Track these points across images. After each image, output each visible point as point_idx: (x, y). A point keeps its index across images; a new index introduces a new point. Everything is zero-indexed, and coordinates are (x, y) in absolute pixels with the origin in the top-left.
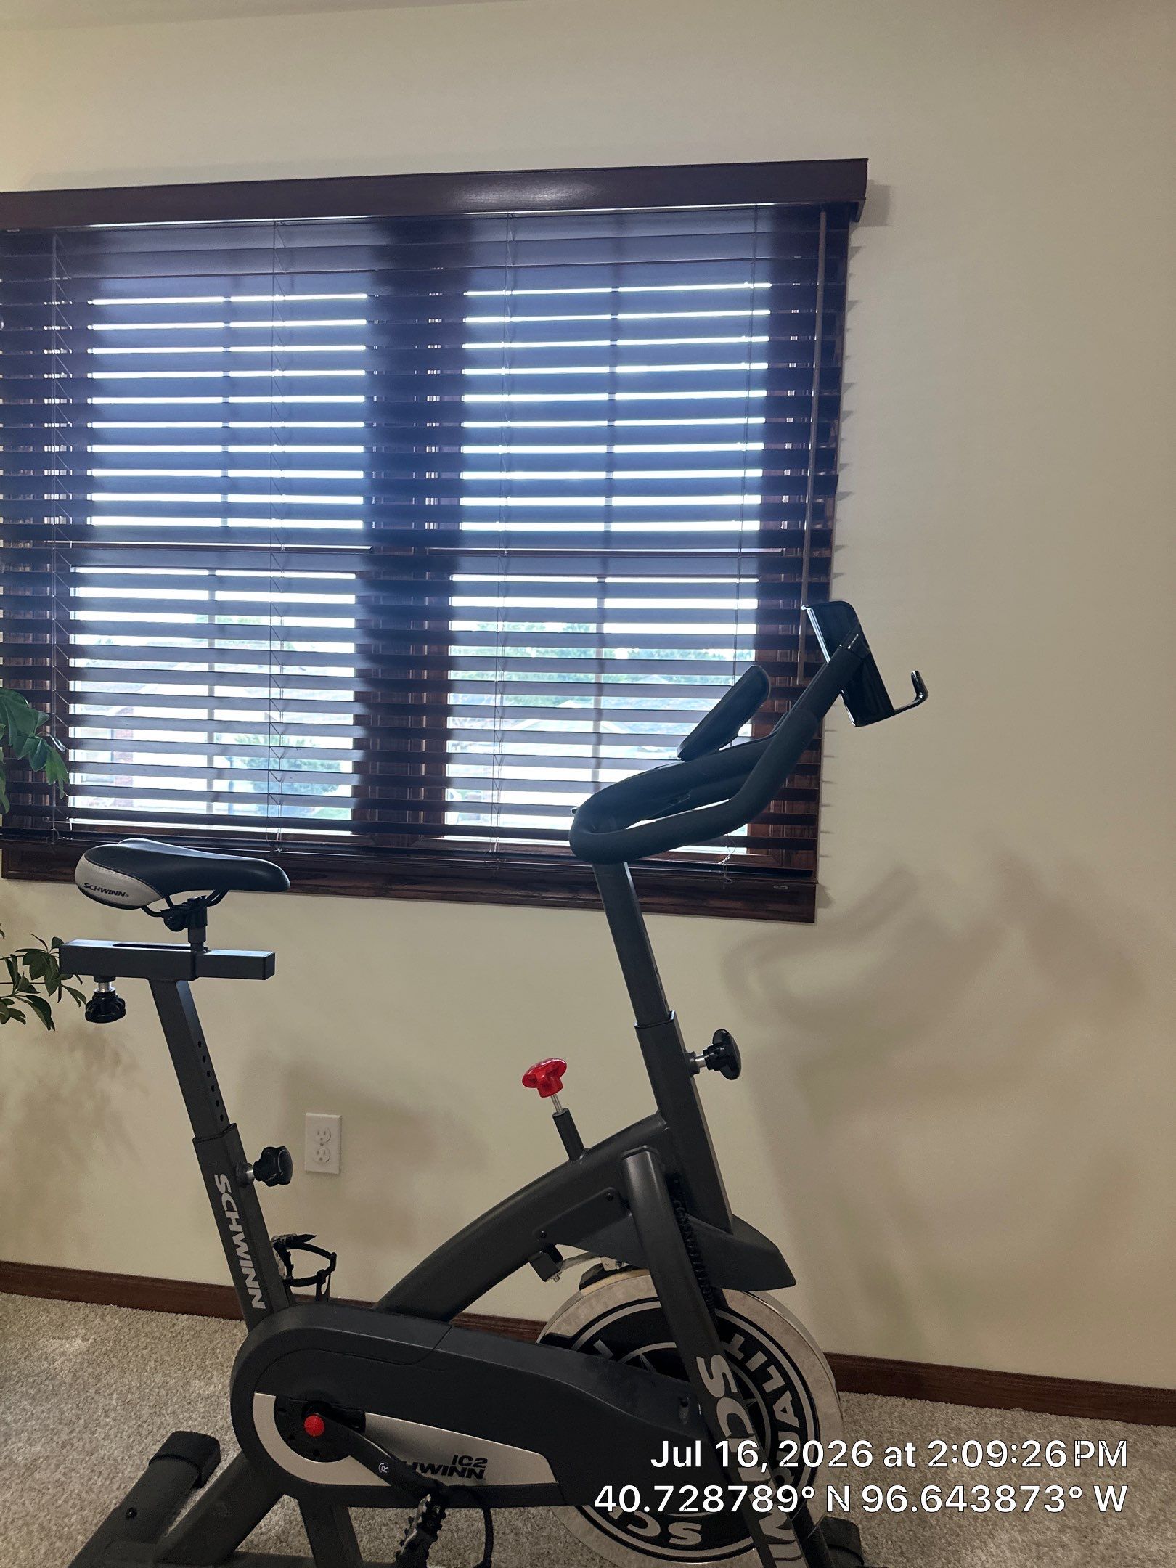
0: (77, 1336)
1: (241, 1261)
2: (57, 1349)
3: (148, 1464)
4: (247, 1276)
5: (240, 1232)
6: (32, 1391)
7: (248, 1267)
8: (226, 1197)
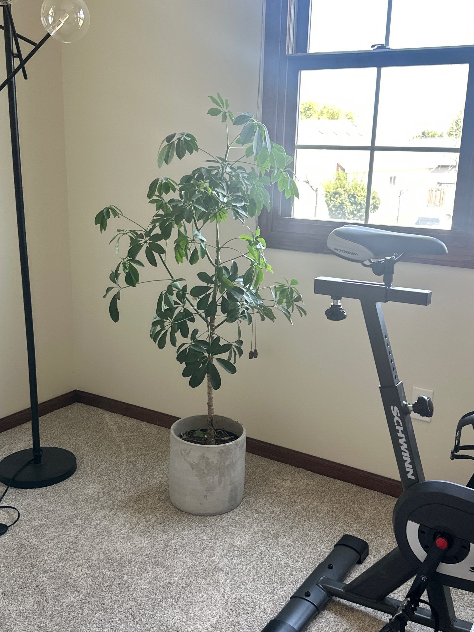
0: (287, 479)
1: (403, 453)
2: (279, 483)
3: (332, 547)
4: (406, 461)
5: (402, 438)
6: (270, 500)
7: (406, 456)
8: (396, 419)
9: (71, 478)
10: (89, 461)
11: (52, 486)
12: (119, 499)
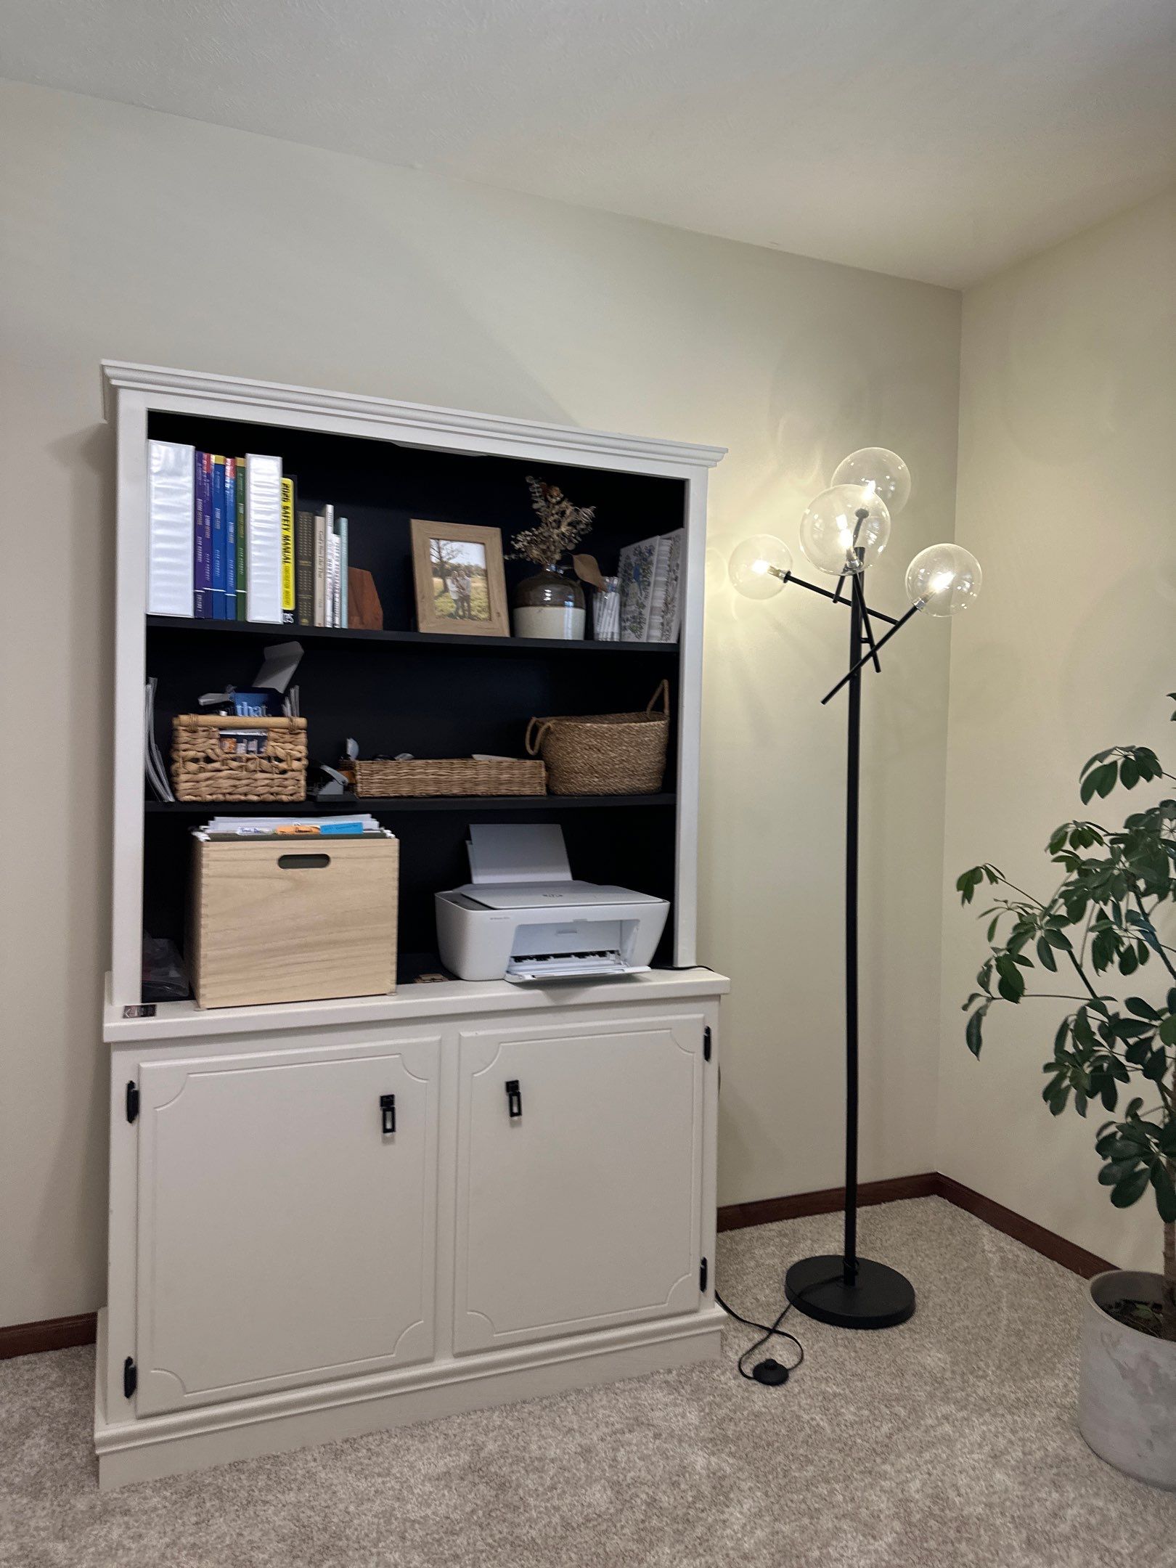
9: (901, 1327)
10: (938, 1307)
11: (867, 1332)
12: (980, 1392)
